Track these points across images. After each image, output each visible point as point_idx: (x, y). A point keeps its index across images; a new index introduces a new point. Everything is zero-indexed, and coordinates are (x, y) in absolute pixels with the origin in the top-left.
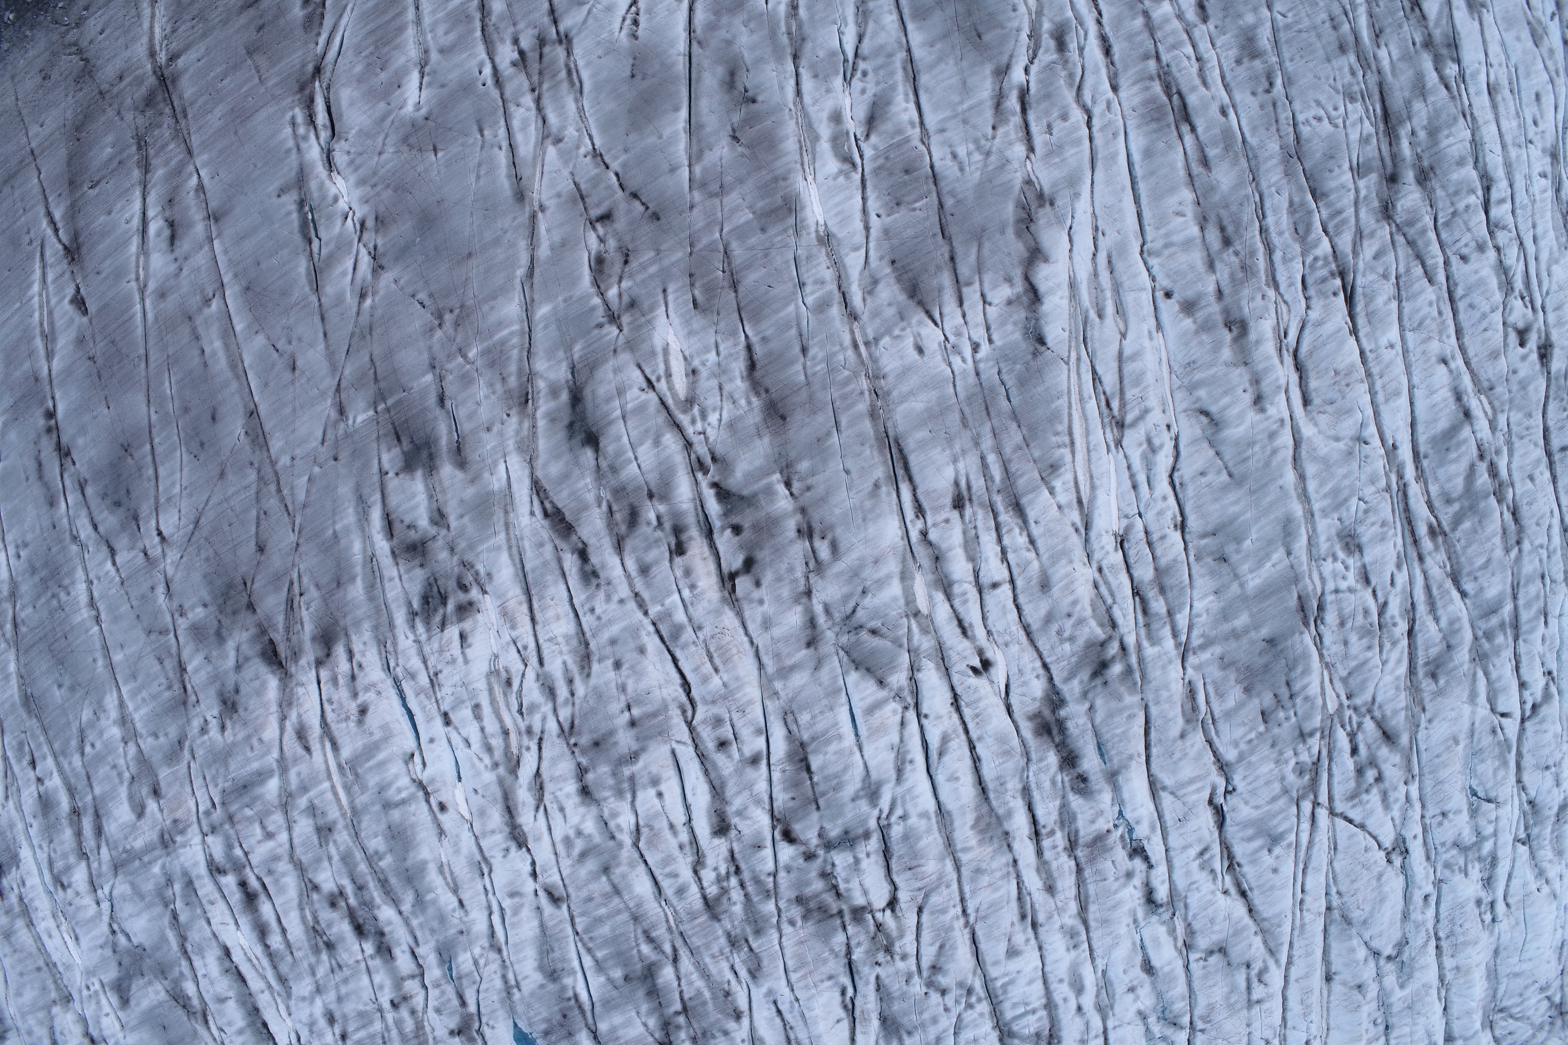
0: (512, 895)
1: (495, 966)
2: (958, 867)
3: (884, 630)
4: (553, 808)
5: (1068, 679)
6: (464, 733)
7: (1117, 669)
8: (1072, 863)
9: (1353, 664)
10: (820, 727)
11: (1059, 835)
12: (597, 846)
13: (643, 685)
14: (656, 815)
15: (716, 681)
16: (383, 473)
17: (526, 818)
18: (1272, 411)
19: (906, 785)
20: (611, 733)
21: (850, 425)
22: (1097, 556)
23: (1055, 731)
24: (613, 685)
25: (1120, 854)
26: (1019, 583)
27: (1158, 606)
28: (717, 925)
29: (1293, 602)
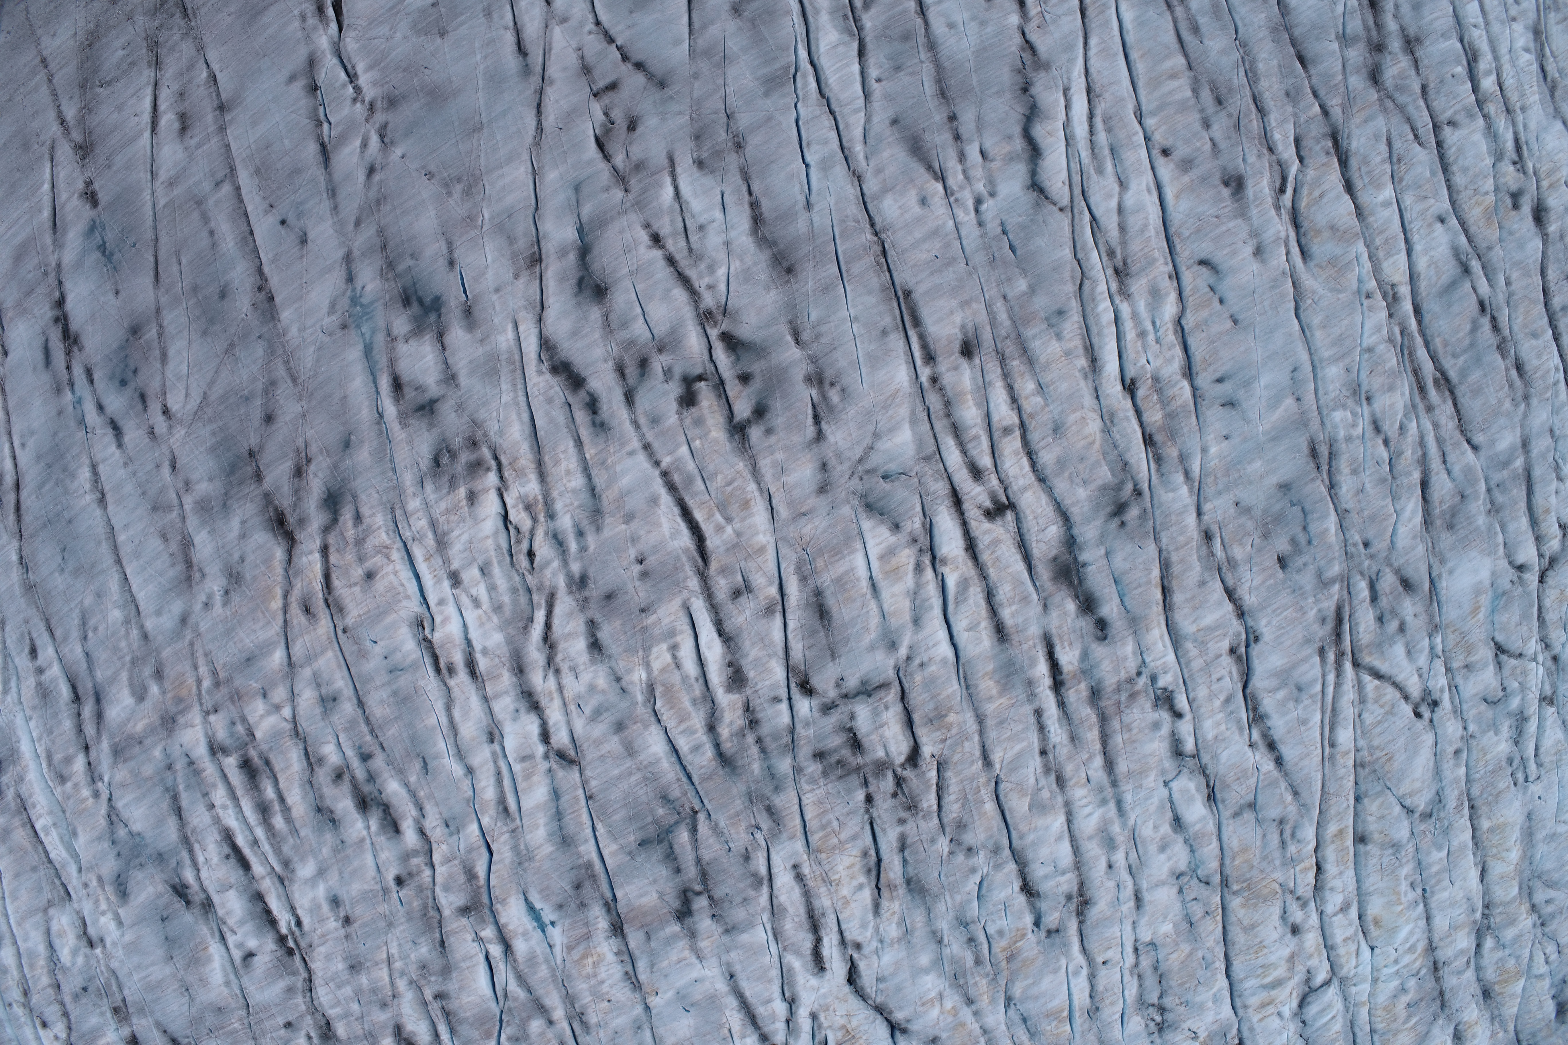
0: (524, 759)
2: (979, 718)
4: (564, 667)
5: (1085, 522)
6: (474, 592)
7: (1133, 511)
8: (1096, 714)
11: (1082, 684)
12: (610, 703)
13: (656, 536)
15: (729, 530)
16: (392, 339)
17: (538, 679)
18: (1271, 263)
19: (923, 633)
20: (622, 586)
23: (1074, 576)
24: (624, 537)
25: (1145, 704)
26: (1030, 429)
27: (1170, 451)
28: (735, 781)
29: (1304, 446)
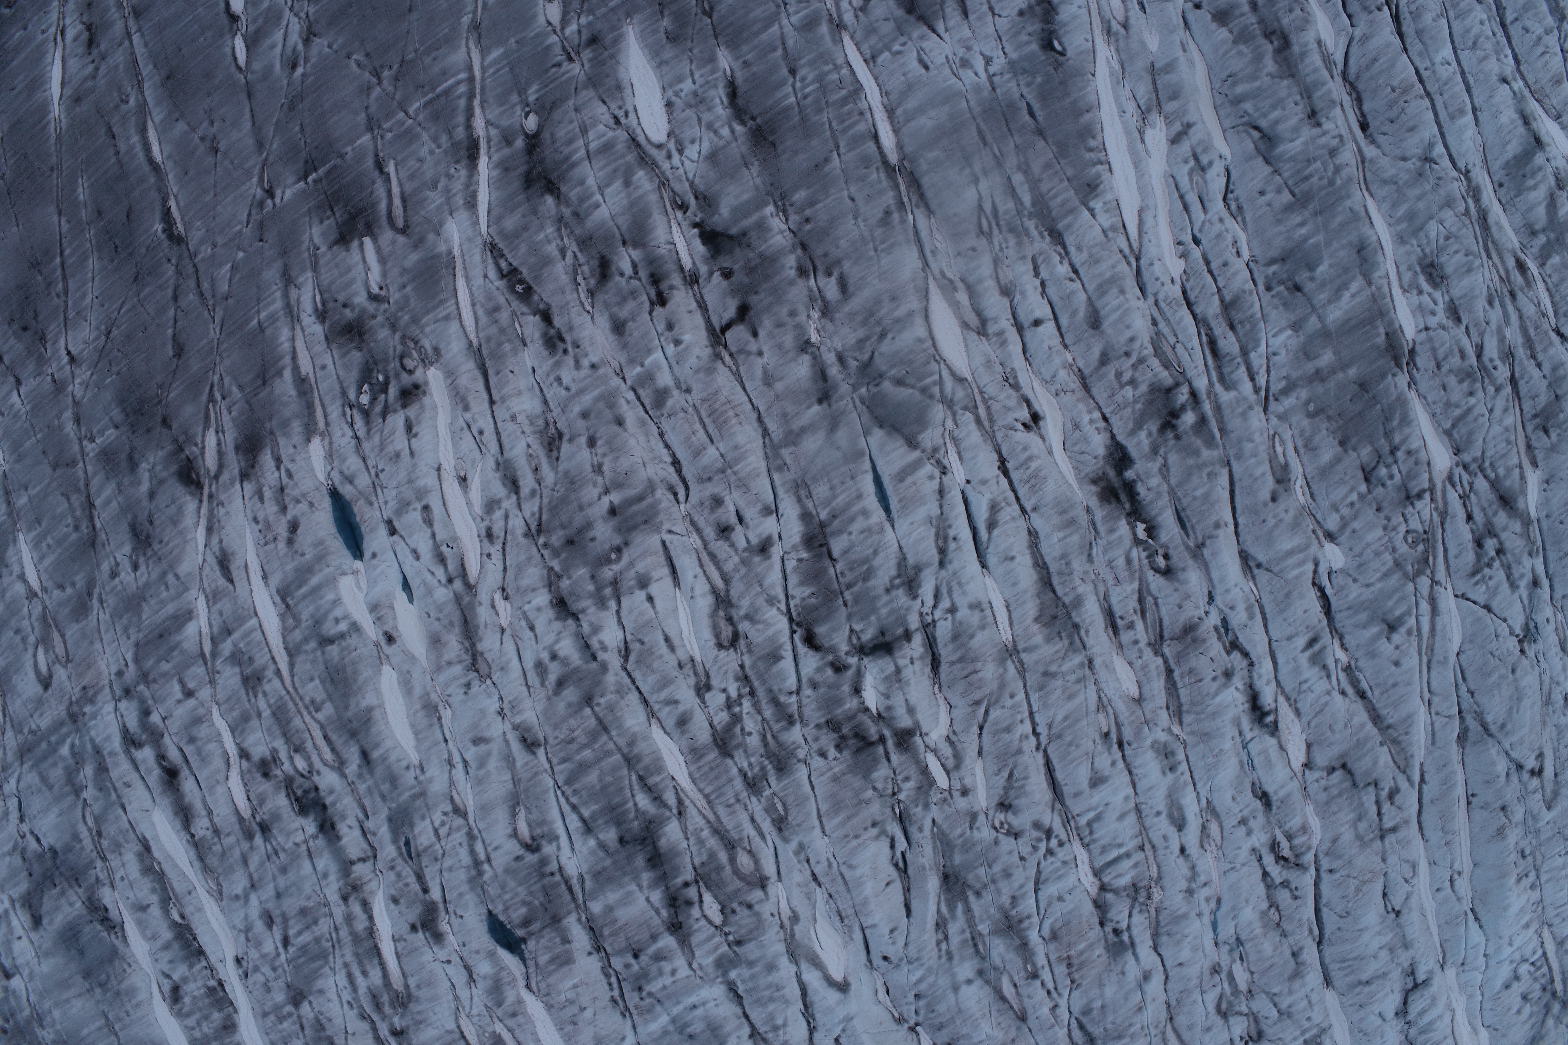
0: (477, 741)
1: (460, 836)
2: (1022, 671)
3: (910, 380)
4: (521, 627)
5: (1132, 433)
6: (412, 542)
7: (1189, 418)
8: (1160, 661)
9: (1457, 412)
10: (840, 501)
11: (1140, 625)
12: (576, 670)
13: (624, 463)
14: (648, 624)
15: (712, 453)
16: (314, 249)
17: (490, 645)
18: (1327, 126)
19: (950, 568)
20: (589, 525)
21: (851, 147)
22: (1150, 289)
23: (1123, 497)
24: (589, 468)
25: (1215, 647)
26: (1064, 321)
27: (1229, 343)
28: (729, 761)
29: (1381, 339)
